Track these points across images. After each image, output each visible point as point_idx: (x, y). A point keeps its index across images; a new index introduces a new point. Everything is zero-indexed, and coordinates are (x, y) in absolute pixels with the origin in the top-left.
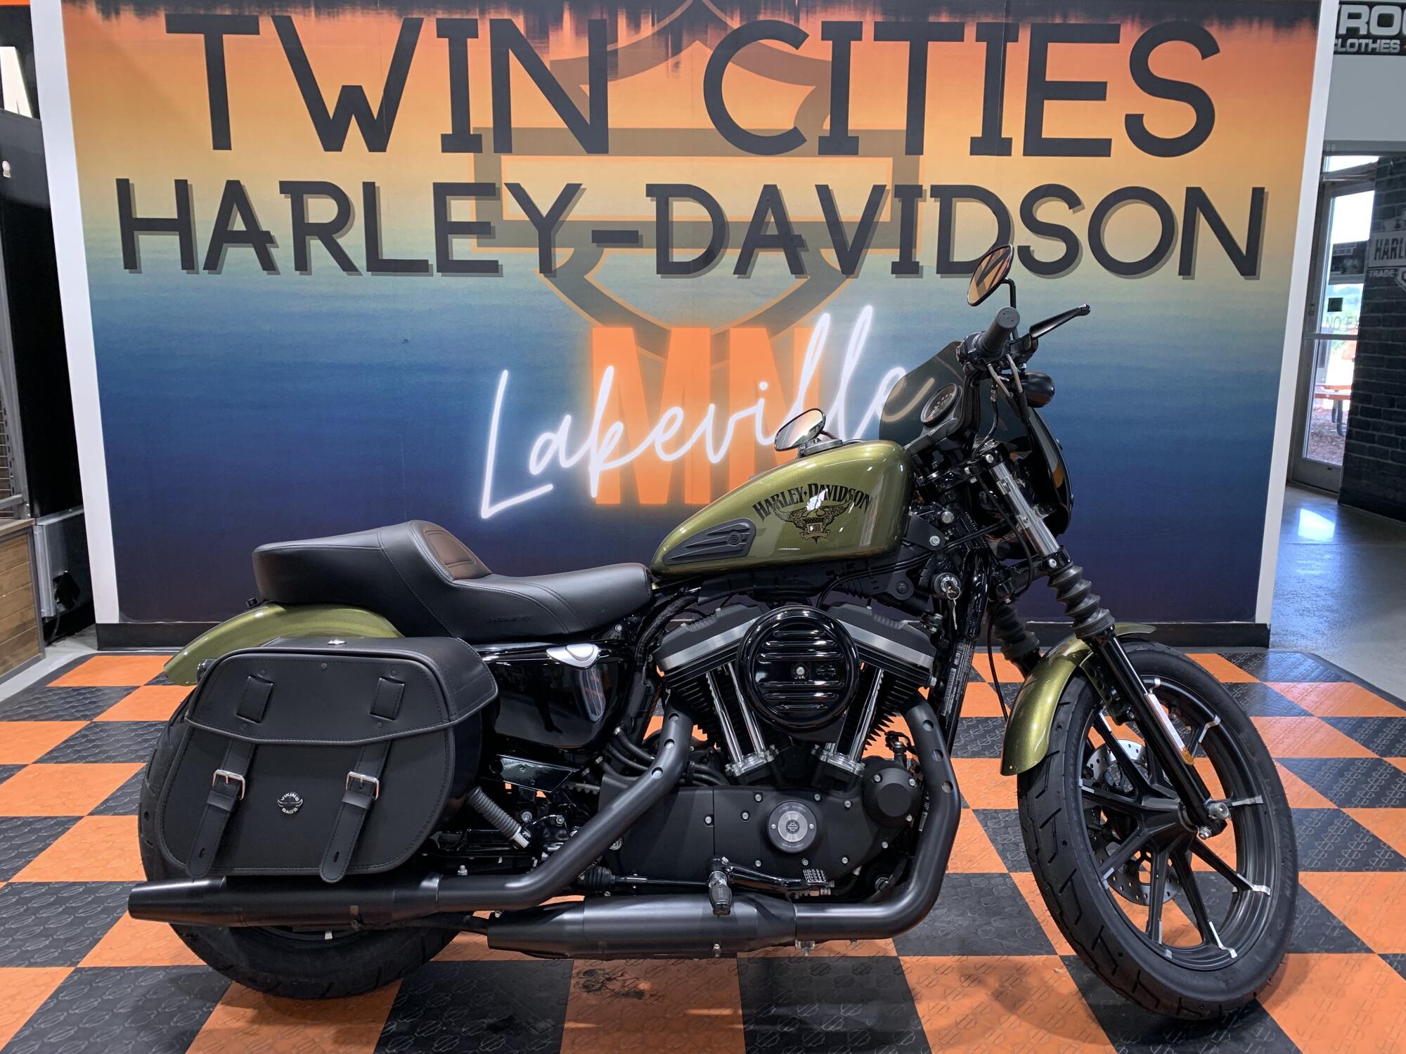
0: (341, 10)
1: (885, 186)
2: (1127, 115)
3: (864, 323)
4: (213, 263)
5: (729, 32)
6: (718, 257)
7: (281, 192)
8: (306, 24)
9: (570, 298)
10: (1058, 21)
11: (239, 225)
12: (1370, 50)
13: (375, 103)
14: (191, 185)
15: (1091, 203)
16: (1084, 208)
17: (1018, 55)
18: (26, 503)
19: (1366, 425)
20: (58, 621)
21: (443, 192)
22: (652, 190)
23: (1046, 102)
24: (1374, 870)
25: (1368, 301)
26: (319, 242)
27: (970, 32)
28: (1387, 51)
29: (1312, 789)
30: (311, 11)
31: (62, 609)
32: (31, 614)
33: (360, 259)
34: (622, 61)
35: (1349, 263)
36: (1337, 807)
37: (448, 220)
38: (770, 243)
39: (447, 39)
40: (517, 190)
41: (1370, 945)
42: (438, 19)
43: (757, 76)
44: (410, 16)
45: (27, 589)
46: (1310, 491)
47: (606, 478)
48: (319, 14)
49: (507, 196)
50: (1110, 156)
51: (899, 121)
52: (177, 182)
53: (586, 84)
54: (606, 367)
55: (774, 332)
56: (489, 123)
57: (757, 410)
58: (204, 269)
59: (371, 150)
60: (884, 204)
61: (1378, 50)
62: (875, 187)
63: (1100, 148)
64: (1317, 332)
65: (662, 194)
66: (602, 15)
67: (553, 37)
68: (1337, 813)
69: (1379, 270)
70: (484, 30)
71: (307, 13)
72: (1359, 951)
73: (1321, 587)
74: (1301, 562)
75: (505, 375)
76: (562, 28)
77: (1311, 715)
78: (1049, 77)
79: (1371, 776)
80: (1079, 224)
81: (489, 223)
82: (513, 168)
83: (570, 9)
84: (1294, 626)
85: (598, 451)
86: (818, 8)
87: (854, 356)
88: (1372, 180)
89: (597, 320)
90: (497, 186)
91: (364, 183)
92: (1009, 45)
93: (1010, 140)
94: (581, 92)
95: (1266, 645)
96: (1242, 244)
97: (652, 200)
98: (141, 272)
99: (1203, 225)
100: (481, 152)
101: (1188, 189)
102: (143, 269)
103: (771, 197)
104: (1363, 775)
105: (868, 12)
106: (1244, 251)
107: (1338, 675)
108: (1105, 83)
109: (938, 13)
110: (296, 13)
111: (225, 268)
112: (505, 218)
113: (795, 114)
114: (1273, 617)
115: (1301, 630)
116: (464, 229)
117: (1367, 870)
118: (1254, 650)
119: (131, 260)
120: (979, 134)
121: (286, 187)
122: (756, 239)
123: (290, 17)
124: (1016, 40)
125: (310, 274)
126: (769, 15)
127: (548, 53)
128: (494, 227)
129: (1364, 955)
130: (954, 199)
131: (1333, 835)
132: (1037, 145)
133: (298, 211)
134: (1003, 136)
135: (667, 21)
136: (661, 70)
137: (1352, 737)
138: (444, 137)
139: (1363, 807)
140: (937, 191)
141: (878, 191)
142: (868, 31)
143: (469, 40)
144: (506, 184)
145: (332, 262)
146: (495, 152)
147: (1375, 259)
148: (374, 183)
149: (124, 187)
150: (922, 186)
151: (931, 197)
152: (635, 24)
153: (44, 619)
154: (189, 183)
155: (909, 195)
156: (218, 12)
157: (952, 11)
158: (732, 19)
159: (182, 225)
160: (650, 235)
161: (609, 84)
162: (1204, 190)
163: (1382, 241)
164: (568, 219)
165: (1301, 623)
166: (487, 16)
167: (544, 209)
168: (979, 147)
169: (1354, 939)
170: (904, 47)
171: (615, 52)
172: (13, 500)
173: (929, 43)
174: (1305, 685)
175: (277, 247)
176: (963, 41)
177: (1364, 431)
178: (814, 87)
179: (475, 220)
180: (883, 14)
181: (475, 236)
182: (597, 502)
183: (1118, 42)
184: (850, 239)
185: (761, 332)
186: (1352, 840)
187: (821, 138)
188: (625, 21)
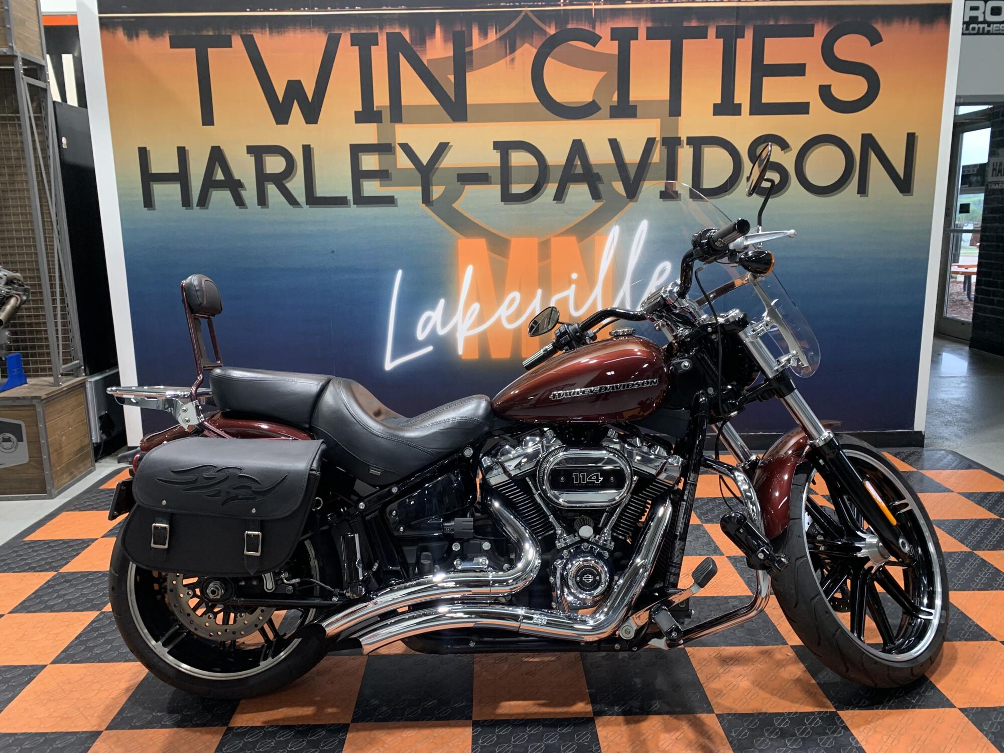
0: (286, 30)
1: (655, 138)
2: (820, 86)
3: (643, 231)
4: (203, 201)
5: (547, 37)
6: (542, 189)
7: (248, 153)
8: (262, 39)
9: (442, 219)
10: (772, 23)
11: (220, 176)
12: (986, 31)
13: (310, 91)
14: (188, 150)
15: (796, 146)
16: (791, 150)
17: (744, 47)
18: (82, 366)
19: (988, 293)
20: (102, 445)
21: (356, 150)
22: (497, 145)
23: (765, 79)
24: (997, 589)
25: (987, 206)
26: (274, 186)
27: (712, 32)
28: (998, 32)
29: (954, 540)
30: (266, 31)
31: (105, 437)
32: (87, 441)
33: (301, 198)
34: (475, 57)
35: (974, 179)
36: (971, 551)
37: (360, 169)
38: (577, 179)
39: (357, 47)
40: (406, 148)
41: (994, 636)
42: (351, 34)
43: (567, 66)
44: (332, 32)
45: (83, 424)
46: (950, 340)
47: (468, 340)
48: (272, 33)
49: (400, 152)
50: (808, 113)
51: (664, 94)
52: (178, 148)
53: (450, 74)
54: (467, 266)
55: (581, 239)
56: (386, 102)
57: (571, 292)
58: (197, 206)
59: (308, 122)
60: (656, 149)
61: (991, 32)
62: (649, 139)
63: (802, 108)
64: (952, 228)
65: (503, 148)
66: (462, 28)
67: (427, 43)
68: (970, 555)
69: (995, 184)
70: (383, 40)
71: (263, 32)
72: (986, 640)
73: (958, 406)
74: (942, 389)
75: (400, 273)
76: (435, 37)
77: (953, 492)
78: (766, 61)
79: (993, 530)
80: (787, 160)
81: (388, 170)
82: (403, 133)
83: (441, 24)
84: (940, 433)
85: (463, 323)
86: (608, 19)
87: (635, 254)
88: (990, 120)
89: (462, 234)
90: (393, 145)
91: (304, 146)
92: (738, 40)
93: (740, 105)
94: (448, 80)
95: (922, 446)
96: (901, 172)
97: (497, 152)
98: (155, 209)
99: (873, 158)
100: (381, 121)
101: (863, 135)
102: (156, 207)
103: (578, 148)
104: (988, 529)
105: (642, 20)
106: (902, 176)
107: (971, 465)
108: (805, 65)
109: (690, 21)
110: (256, 32)
111: (211, 205)
112: (398, 167)
113: (593, 91)
114: (926, 427)
115: (946, 435)
116: (371, 175)
117: (992, 590)
118: (912, 449)
119: (148, 202)
120: (718, 101)
121: (251, 150)
122: (568, 176)
123: (252, 35)
124: (743, 37)
125: (268, 208)
126: (575, 24)
127: (426, 54)
128: (391, 173)
129: (990, 642)
130: (703, 146)
131: (968, 569)
132: (759, 108)
133: (259, 166)
134: (735, 102)
135: (506, 30)
136: (502, 64)
137: (981, 506)
138: (356, 112)
139: (988, 550)
140: (691, 141)
141: (651, 142)
142: (642, 33)
143: (372, 47)
144: (399, 144)
145: (282, 199)
146: (391, 122)
147: (992, 176)
148: (309, 146)
149: (143, 153)
150: (680, 138)
151: (687, 144)
152: (484, 33)
153: (94, 443)
154: (186, 148)
155: (672, 144)
156: (205, 33)
157: (699, 19)
158: (550, 27)
159: (182, 177)
160: (496, 176)
161: (467, 74)
162: (874, 135)
163: (997, 163)
164: (441, 166)
165: (945, 431)
166: (384, 30)
167: (425, 162)
168: (718, 110)
169: (984, 632)
170: (667, 43)
171: (472, 52)
172: (74, 365)
173: (685, 41)
174: (948, 472)
175: (245, 190)
176: (706, 37)
177: (986, 297)
178: (606, 72)
179: (378, 169)
180: (652, 22)
181: (378, 179)
182: (463, 358)
183: (813, 36)
184: (632, 176)
185: (573, 239)
186: (980, 571)
187: (611, 107)
188: (477, 31)
